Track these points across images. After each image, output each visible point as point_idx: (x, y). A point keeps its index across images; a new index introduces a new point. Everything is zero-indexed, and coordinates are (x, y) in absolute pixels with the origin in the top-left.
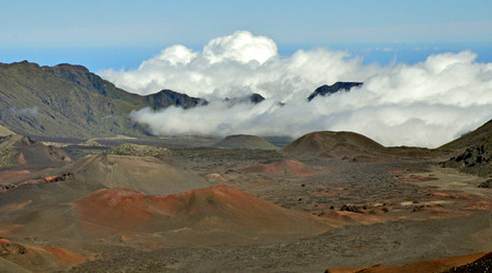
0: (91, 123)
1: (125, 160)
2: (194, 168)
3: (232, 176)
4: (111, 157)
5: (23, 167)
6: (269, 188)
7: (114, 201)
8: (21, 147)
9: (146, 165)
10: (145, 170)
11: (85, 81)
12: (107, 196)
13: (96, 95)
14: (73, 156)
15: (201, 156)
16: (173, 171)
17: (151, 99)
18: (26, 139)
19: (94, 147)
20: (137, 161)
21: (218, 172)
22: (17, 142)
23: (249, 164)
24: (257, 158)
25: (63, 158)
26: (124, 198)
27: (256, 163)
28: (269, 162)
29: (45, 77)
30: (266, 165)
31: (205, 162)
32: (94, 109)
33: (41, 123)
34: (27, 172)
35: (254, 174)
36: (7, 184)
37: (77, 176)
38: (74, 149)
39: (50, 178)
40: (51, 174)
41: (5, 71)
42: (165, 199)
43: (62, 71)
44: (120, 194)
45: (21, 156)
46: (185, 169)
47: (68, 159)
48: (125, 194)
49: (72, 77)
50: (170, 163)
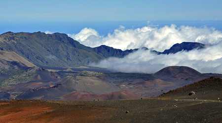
0: (69, 60)
1: (84, 78)
2: (114, 82)
3: (131, 86)
4: (78, 77)
5: (39, 81)
6: (147, 91)
7: (79, 96)
8: (39, 72)
9: (93, 81)
10: (92, 83)
11: (66, 41)
12: (76, 94)
13: (71, 47)
14: (61, 76)
15: (118, 77)
16: (105, 83)
17: (96, 49)
18: (41, 69)
19: (70, 72)
20: (89, 79)
21: (125, 84)
22: (37, 70)
23: (139, 81)
24: (143, 78)
25: (57, 77)
26: (83, 95)
27: (142, 80)
28: (148, 80)
29: (48, 39)
30: (147, 81)
31: (119, 80)
32: (70, 54)
33: (46, 60)
34: (41, 83)
35: (141, 85)
36: (33, 88)
37: (63, 85)
38: (62, 73)
39: (52, 86)
40: (52, 84)
41: (30, 37)
42: (100, 96)
43: (56, 36)
44: (81, 93)
45: (39, 76)
46: (110, 83)
47: (59, 77)
48: (84, 93)
49: (60, 39)
50: (104, 80)
